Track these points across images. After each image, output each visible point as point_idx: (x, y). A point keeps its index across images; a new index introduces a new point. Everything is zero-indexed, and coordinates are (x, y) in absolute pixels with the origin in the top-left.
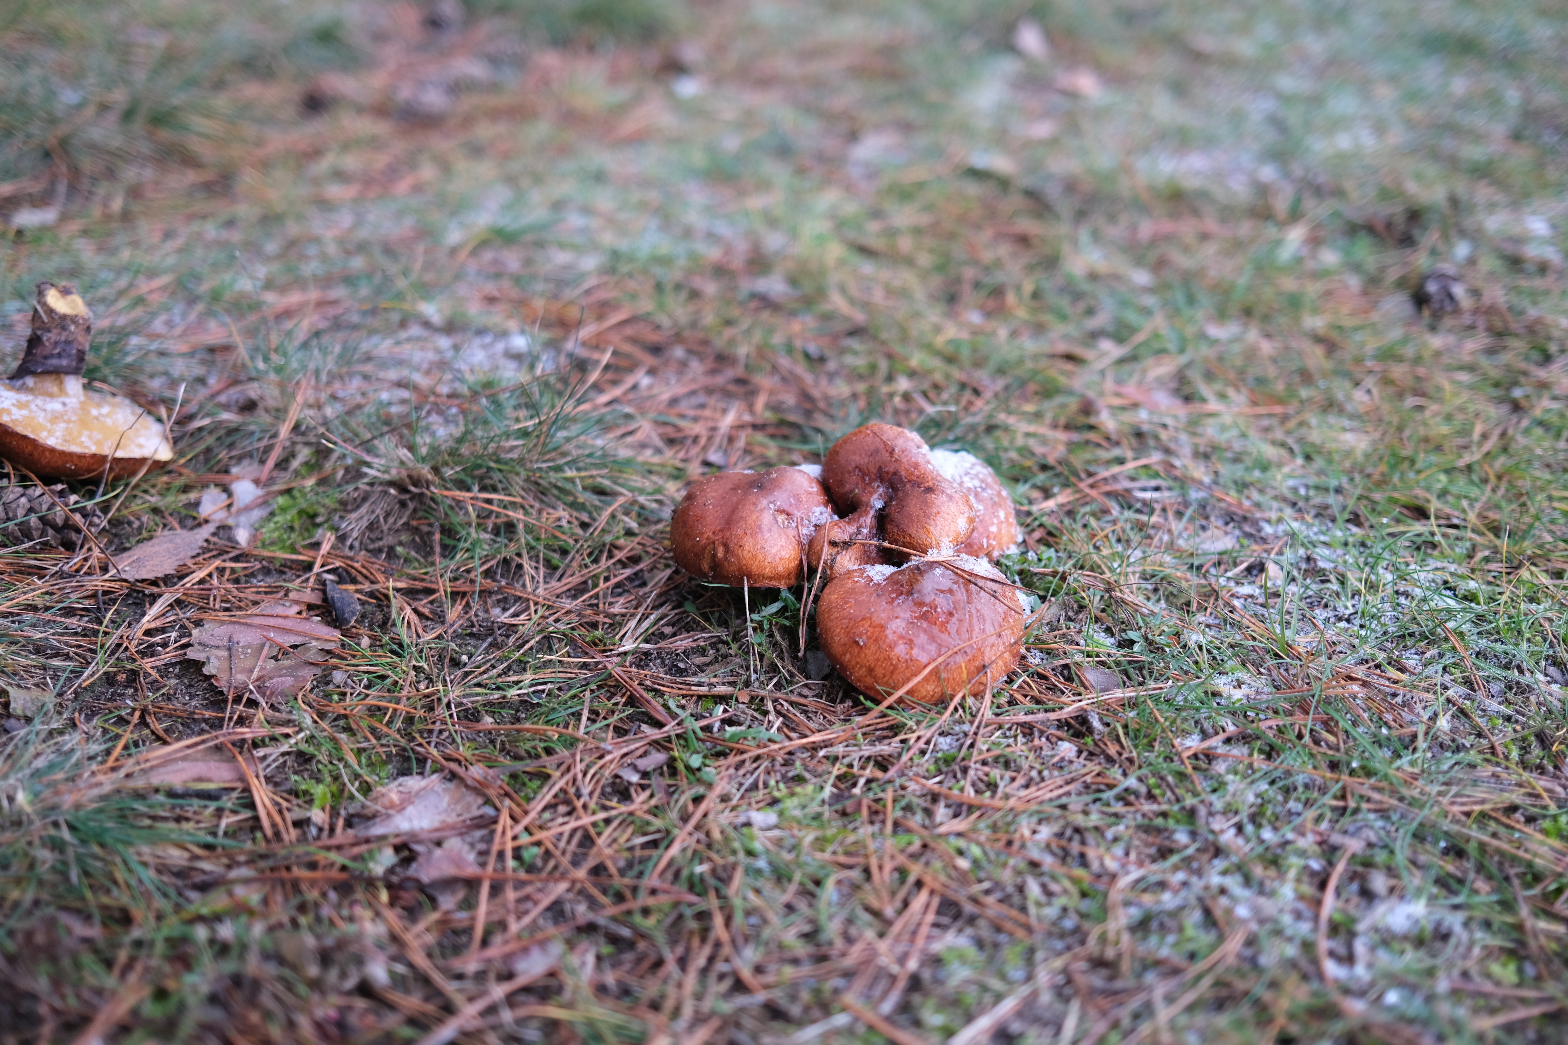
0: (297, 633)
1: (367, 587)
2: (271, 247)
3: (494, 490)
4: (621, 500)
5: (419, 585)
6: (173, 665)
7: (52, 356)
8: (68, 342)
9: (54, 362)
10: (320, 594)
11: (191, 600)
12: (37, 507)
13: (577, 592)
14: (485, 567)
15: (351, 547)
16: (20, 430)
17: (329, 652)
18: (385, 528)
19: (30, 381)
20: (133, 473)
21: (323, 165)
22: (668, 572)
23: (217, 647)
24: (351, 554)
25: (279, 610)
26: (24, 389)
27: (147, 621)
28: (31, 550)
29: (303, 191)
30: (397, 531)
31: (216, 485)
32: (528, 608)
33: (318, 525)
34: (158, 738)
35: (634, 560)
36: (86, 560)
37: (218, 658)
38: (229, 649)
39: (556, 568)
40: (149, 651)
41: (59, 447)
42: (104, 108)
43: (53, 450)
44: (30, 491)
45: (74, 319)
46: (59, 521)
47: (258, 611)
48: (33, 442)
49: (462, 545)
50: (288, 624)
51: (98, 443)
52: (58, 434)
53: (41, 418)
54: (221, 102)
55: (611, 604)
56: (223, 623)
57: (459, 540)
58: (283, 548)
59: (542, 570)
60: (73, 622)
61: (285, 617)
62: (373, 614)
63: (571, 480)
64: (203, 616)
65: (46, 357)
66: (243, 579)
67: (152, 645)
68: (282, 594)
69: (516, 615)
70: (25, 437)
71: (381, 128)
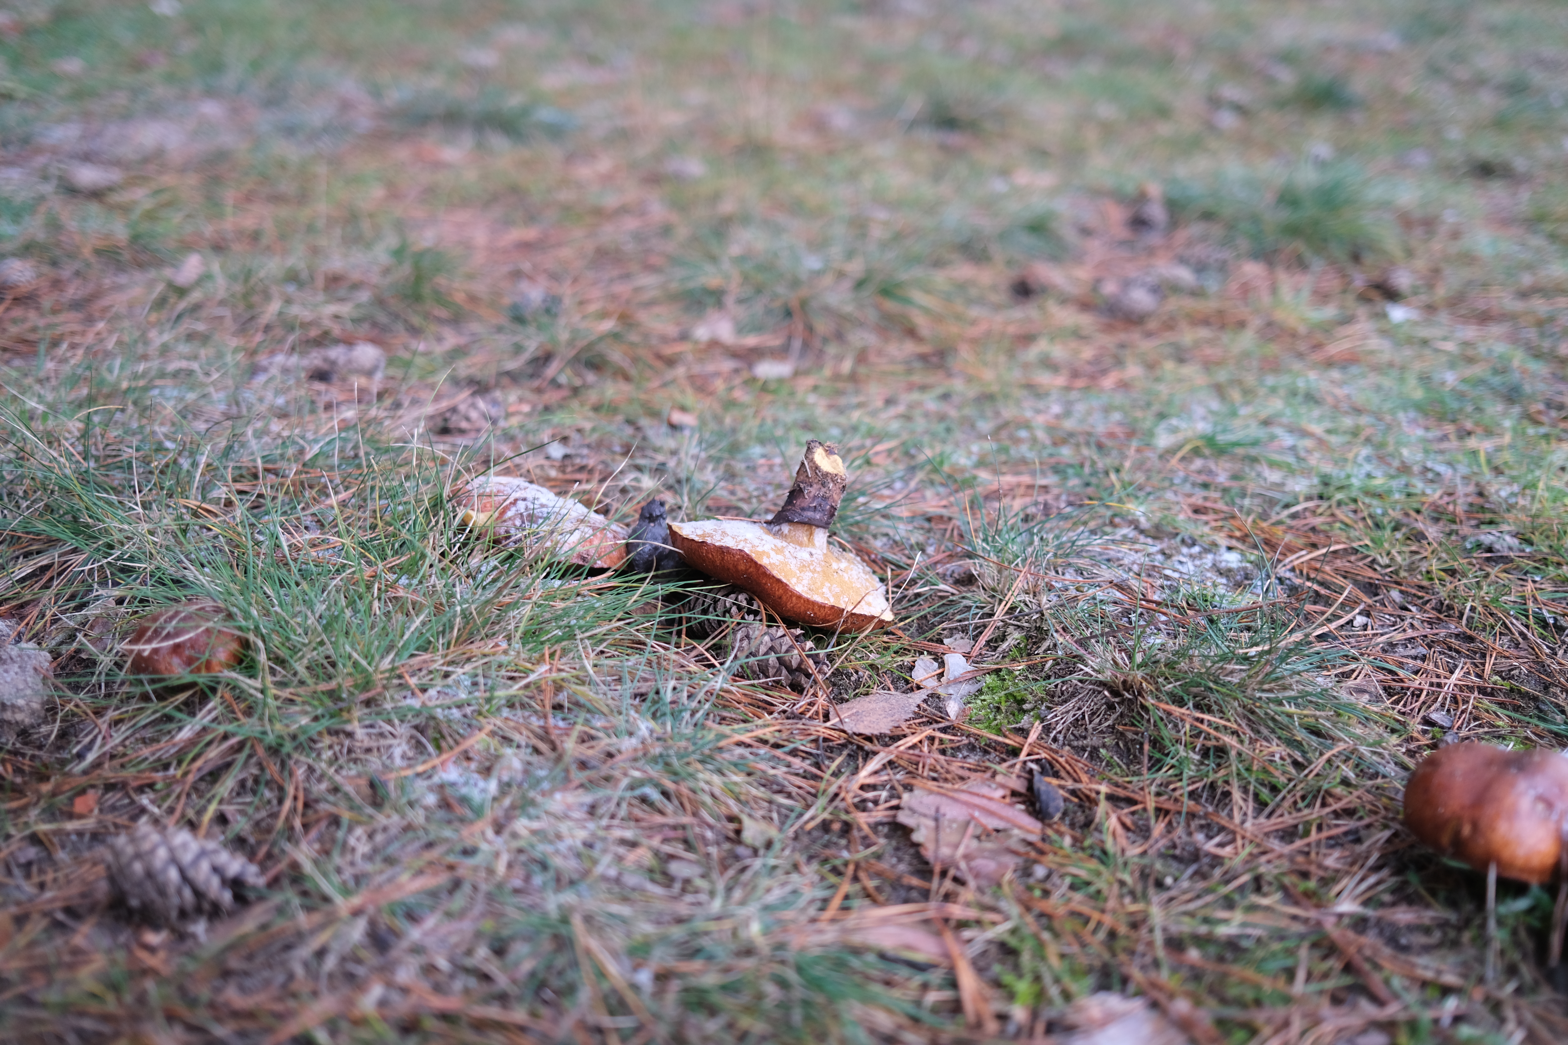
0: (1001, 818)
1: (1070, 784)
2: (985, 426)
3: (1209, 710)
4: (1341, 746)
5: (1121, 793)
6: (882, 824)
7: (808, 509)
8: (825, 498)
9: (810, 514)
10: (1025, 783)
11: (902, 763)
12: (777, 647)
13: (1288, 834)
14: (1191, 788)
15: (1055, 740)
16: (775, 573)
17: (1030, 844)
18: (1090, 727)
19: (786, 528)
20: (860, 629)
21: (1033, 353)
22: (1387, 834)
23: (925, 816)
24: (1054, 746)
25: (985, 791)
26: (778, 534)
27: (864, 775)
28: (766, 686)
29: (1016, 375)
30: (1102, 732)
31: (929, 653)
32: (1233, 841)
33: (1025, 712)
34: (868, 896)
35: (1349, 812)
36: (811, 704)
37: (927, 827)
38: (936, 820)
39: (1266, 805)
40: (862, 806)
41: (805, 595)
42: (841, 275)
43: (799, 597)
44: (773, 630)
45: (834, 478)
46: (794, 664)
47: (965, 787)
48: (785, 586)
49: (1169, 761)
50: (993, 806)
51: (837, 596)
52: (805, 582)
53: (793, 565)
54: (940, 278)
55: (1325, 855)
56: (931, 792)
57: (1167, 755)
58: (988, 727)
59: (1251, 804)
60: (797, 762)
61: (990, 799)
62: (1075, 813)
63: (1290, 716)
64: (913, 781)
65: (803, 509)
66: (949, 752)
67: (864, 801)
68: (988, 775)
69: (1221, 845)
70: (779, 581)
71: (1085, 321)
